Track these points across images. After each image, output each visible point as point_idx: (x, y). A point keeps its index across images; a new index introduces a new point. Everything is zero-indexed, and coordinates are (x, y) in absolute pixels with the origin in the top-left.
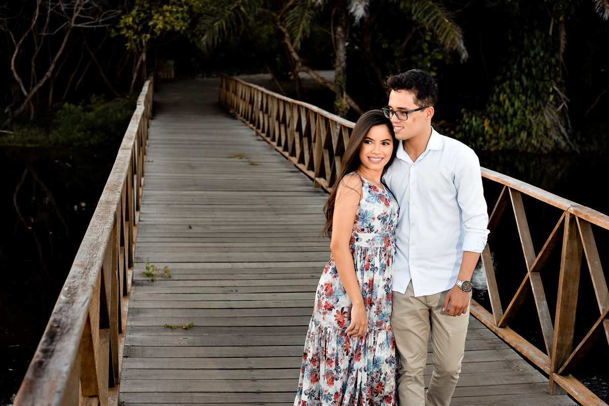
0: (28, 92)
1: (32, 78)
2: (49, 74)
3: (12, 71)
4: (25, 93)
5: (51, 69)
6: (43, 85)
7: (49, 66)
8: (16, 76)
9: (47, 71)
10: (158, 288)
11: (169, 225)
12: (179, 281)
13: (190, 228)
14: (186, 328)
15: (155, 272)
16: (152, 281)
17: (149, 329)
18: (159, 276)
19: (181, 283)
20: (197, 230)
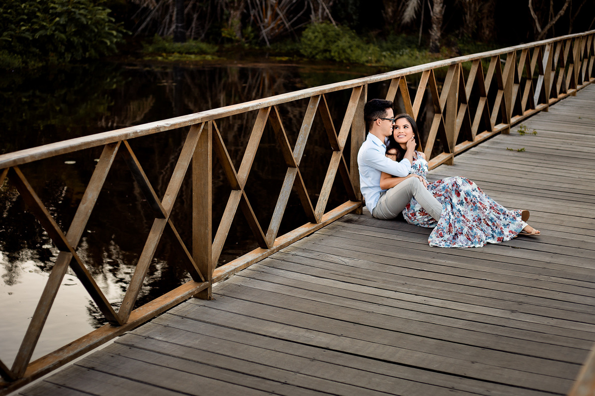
0: (543, 28)
1: (550, 16)
2: (562, 12)
3: (529, 8)
4: (540, 30)
5: (565, 7)
6: (556, 22)
7: (563, 5)
8: (532, 13)
9: (561, 9)
10: (522, 138)
11: (567, 116)
12: (540, 137)
13: (580, 118)
14: (519, 151)
15: (526, 131)
16: (522, 135)
17: (497, 149)
18: (527, 133)
19: (539, 138)
20: (584, 120)
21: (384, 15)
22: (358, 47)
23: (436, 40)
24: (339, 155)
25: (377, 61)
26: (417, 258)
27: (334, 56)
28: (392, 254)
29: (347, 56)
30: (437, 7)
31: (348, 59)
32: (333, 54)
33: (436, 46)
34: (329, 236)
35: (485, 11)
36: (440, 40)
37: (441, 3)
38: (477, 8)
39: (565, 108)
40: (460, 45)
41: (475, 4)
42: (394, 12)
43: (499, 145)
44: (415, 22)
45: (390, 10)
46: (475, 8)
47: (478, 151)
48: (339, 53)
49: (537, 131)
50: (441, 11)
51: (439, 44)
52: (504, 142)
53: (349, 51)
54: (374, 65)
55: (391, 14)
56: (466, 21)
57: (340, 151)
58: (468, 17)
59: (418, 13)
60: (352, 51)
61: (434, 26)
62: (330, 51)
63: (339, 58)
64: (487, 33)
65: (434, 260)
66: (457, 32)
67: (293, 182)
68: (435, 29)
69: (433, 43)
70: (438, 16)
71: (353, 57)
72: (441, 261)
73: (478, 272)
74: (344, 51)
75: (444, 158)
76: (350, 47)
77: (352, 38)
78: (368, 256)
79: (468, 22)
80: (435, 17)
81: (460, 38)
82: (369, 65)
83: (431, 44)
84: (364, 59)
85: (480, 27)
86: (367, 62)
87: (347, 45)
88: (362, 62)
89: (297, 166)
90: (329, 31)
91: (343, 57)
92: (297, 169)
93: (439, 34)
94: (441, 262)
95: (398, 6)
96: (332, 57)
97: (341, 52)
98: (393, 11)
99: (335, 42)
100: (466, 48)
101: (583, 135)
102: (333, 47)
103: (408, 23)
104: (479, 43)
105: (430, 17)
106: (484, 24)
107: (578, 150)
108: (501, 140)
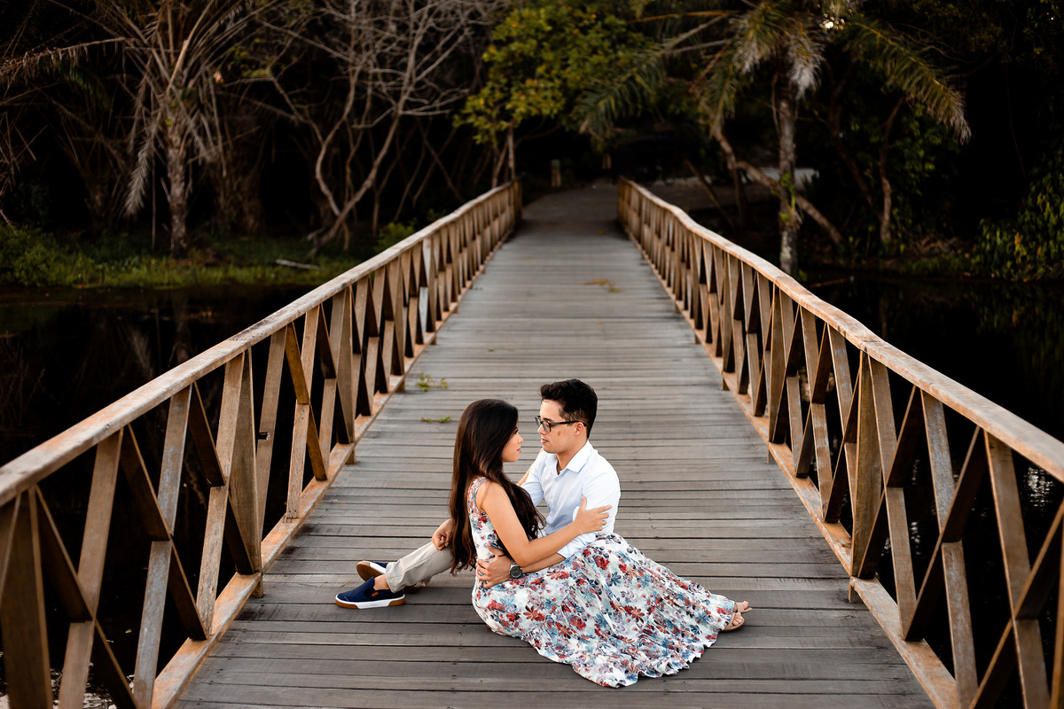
0: (341, 207)
2: (369, 183)
3: (317, 180)
4: (336, 211)
5: (372, 175)
6: (361, 199)
8: (323, 187)
9: (366, 178)
10: (429, 396)
11: (469, 348)
12: (455, 390)
13: (491, 351)
14: (443, 422)
15: (431, 384)
16: (426, 391)
17: (405, 422)
18: (434, 387)
19: (456, 393)
20: (499, 352)
21: (89, 206)
22: (58, 259)
23: (180, 239)
24: (225, 493)
25: (92, 280)
26: (423, 683)
27: (21, 278)
28: (374, 681)
29: (40, 275)
30: (177, 187)
31: (43, 281)
32: (17, 275)
33: (181, 249)
34: (229, 658)
35: (245, 188)
36: (185, 238)
37: (181, 182)
38: (235, 184)
39: (458, 335)
40: (217, 244)
41: (231, 180)
42: (105, 200)
43: (402, 414)
44: (144, 213)
45: (97, 197)
46: (232, 186)
47: (380, 430)
48: (27, 272)
49: (447, 381)
50: (183, 194)
51: (185, 245)
52: (407, 407)
53: (43, 267)
54: (87, 286)
55: (100, 203)
56: (219, 206)
57: (224, 485)
58: (221, 200)
59: (146, 199)
60: (48, 266)
61: (175, 218)
62: (12, 270)
63: (29, 280)
64: (251, 222)
65: (458, 680)
66: (207, 223)
67: (168, 571)
68: (177, 221)
69: (175, 243)
70: (180, 202)
71: (53, 277)
72: (472, 680)
73: (555, 695)
74: (36, 268)
75: (345, 455)
76: (44, 261)
77: (48, 247)
78: (330, 694)
79: (222, 207)
80: (175, 205)
81: (212, 232)
82: (80, 287)
83: (173, 246)
84: (70, 278)
85: (241, 214)
86: (76, 282)
87: (39, 258)
88: (67, 283)
89: (170, 537)
90: (8, 238)
91: (35, 277)
92: (171, 544)
93: (183, 230)
94: (474, 685)
95: (111, 190)
96: (17, 280)
97: (31, 269)
98: (102, 199)
99: (18, 255)
100: (226, 248)
101: (518, 380)
102: (18, 264)
103: (131, 215)
104: (245, 239)
105: (167, 204)
106: (246, 208)
107: (529, 408)
108: (400, 404)
